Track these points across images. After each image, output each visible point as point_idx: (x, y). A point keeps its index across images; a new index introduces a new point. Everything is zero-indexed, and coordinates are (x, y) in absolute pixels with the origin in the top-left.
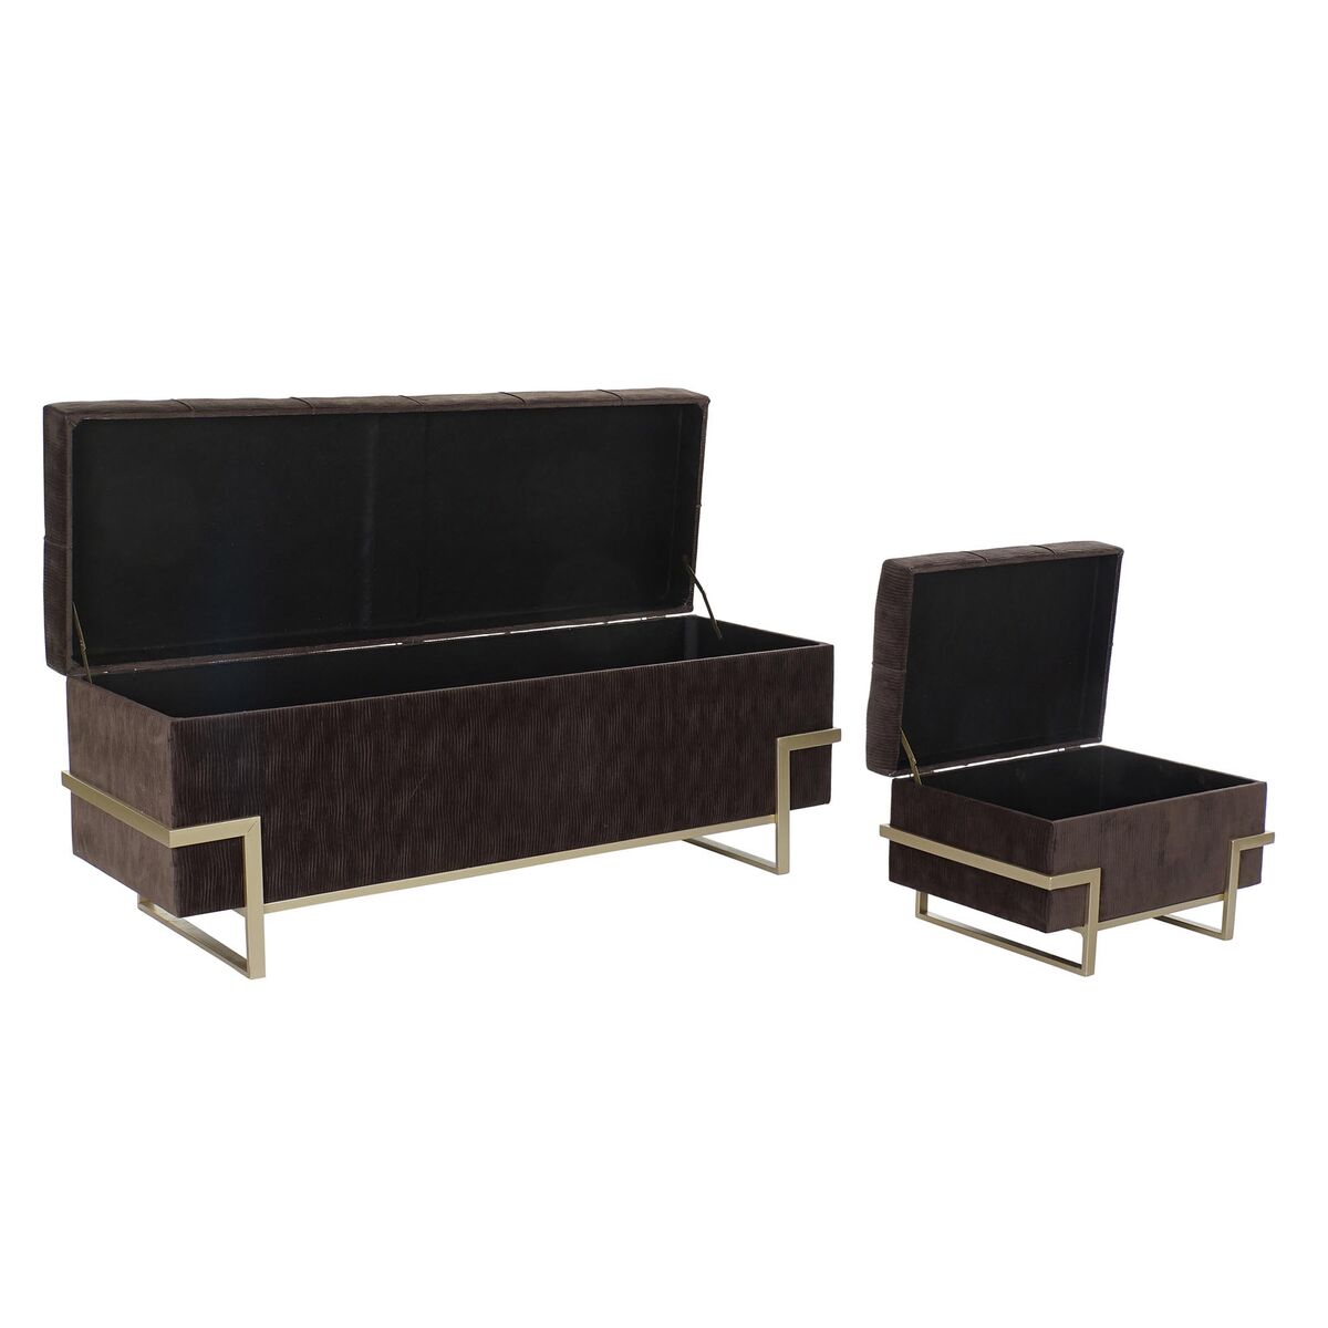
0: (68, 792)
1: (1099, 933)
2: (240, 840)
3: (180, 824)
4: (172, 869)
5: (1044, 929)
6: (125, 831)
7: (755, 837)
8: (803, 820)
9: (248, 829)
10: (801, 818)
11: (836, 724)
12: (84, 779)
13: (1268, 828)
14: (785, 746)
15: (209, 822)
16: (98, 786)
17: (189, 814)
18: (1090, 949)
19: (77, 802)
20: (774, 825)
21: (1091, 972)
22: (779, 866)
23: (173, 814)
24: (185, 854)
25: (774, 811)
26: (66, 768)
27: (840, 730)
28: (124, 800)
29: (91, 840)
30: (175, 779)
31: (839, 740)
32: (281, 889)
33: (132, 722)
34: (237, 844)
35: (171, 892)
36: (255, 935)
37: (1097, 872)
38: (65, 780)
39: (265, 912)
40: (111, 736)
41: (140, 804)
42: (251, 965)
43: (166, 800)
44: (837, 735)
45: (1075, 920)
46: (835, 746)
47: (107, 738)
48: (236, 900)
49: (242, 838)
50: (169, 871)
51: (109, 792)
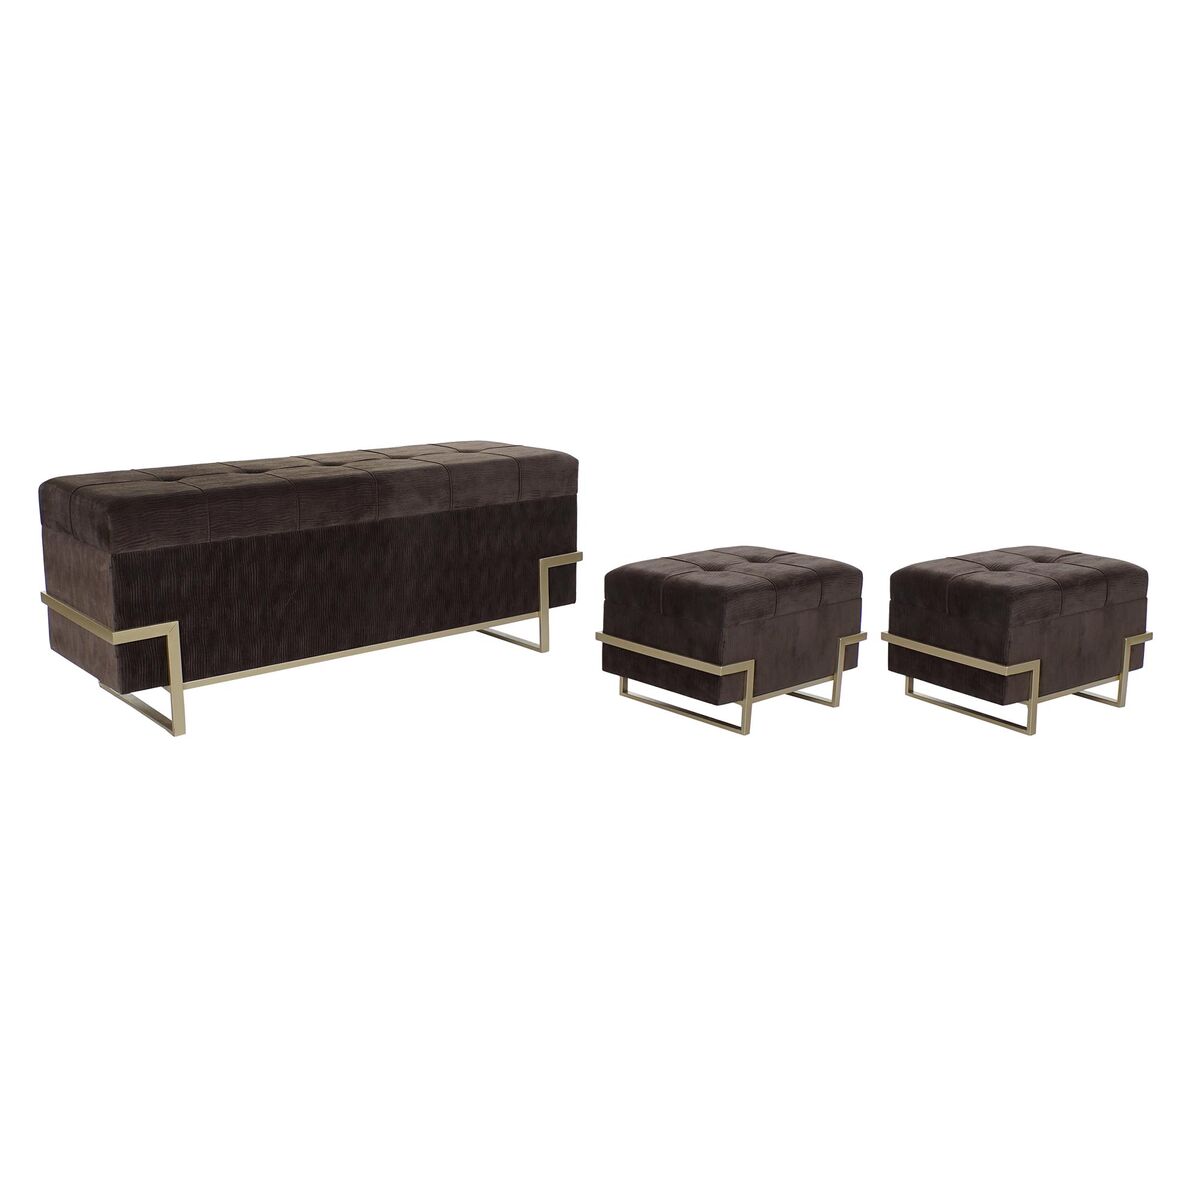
0: (44, 608)
1: (1039, 705)
2: (164, 638)
3: (120, 628)
4: (116, 660)
5: (1002, 703)
6: (83, 633)
7: (525, 627)
8: (558, 615)
9: (170, 630)
10: (556, 613)
11: (580, 548)
12: (57, 597)
13: (1149, 630)
14: (545, 564)
15: (141, 626)
16: (65, 602)
17: (126, 621)
18: (1032, 716)
19: (52, 614)
20: (538, 619)
21: (1034, 732)
22: (542, 647)
23: (116, 621)
24: (123, 649)
25: (538, 609)
26: (43, 589)
27: (582, 553)
28: (82, 611)
29: (62, 640)
30: (116, 595)
31: (581, 559)
32: (195, 672)
33: (85, 556)
34: (162, 641)
35: (116, 676)
36: (178, 704)
37: (1037, 663)
38: (44, 598)
39: (184, 689)
40: (72, 565)
41: (93, 614)
42: (175, 726)
43: (110, 611)
44: (580, 557)
45: (1022, 696)
46: (579, 564)
47: (70, 567)
48: (163, 680)
49: (166, 636)
50: (113, 660)
51: (73, 606)
